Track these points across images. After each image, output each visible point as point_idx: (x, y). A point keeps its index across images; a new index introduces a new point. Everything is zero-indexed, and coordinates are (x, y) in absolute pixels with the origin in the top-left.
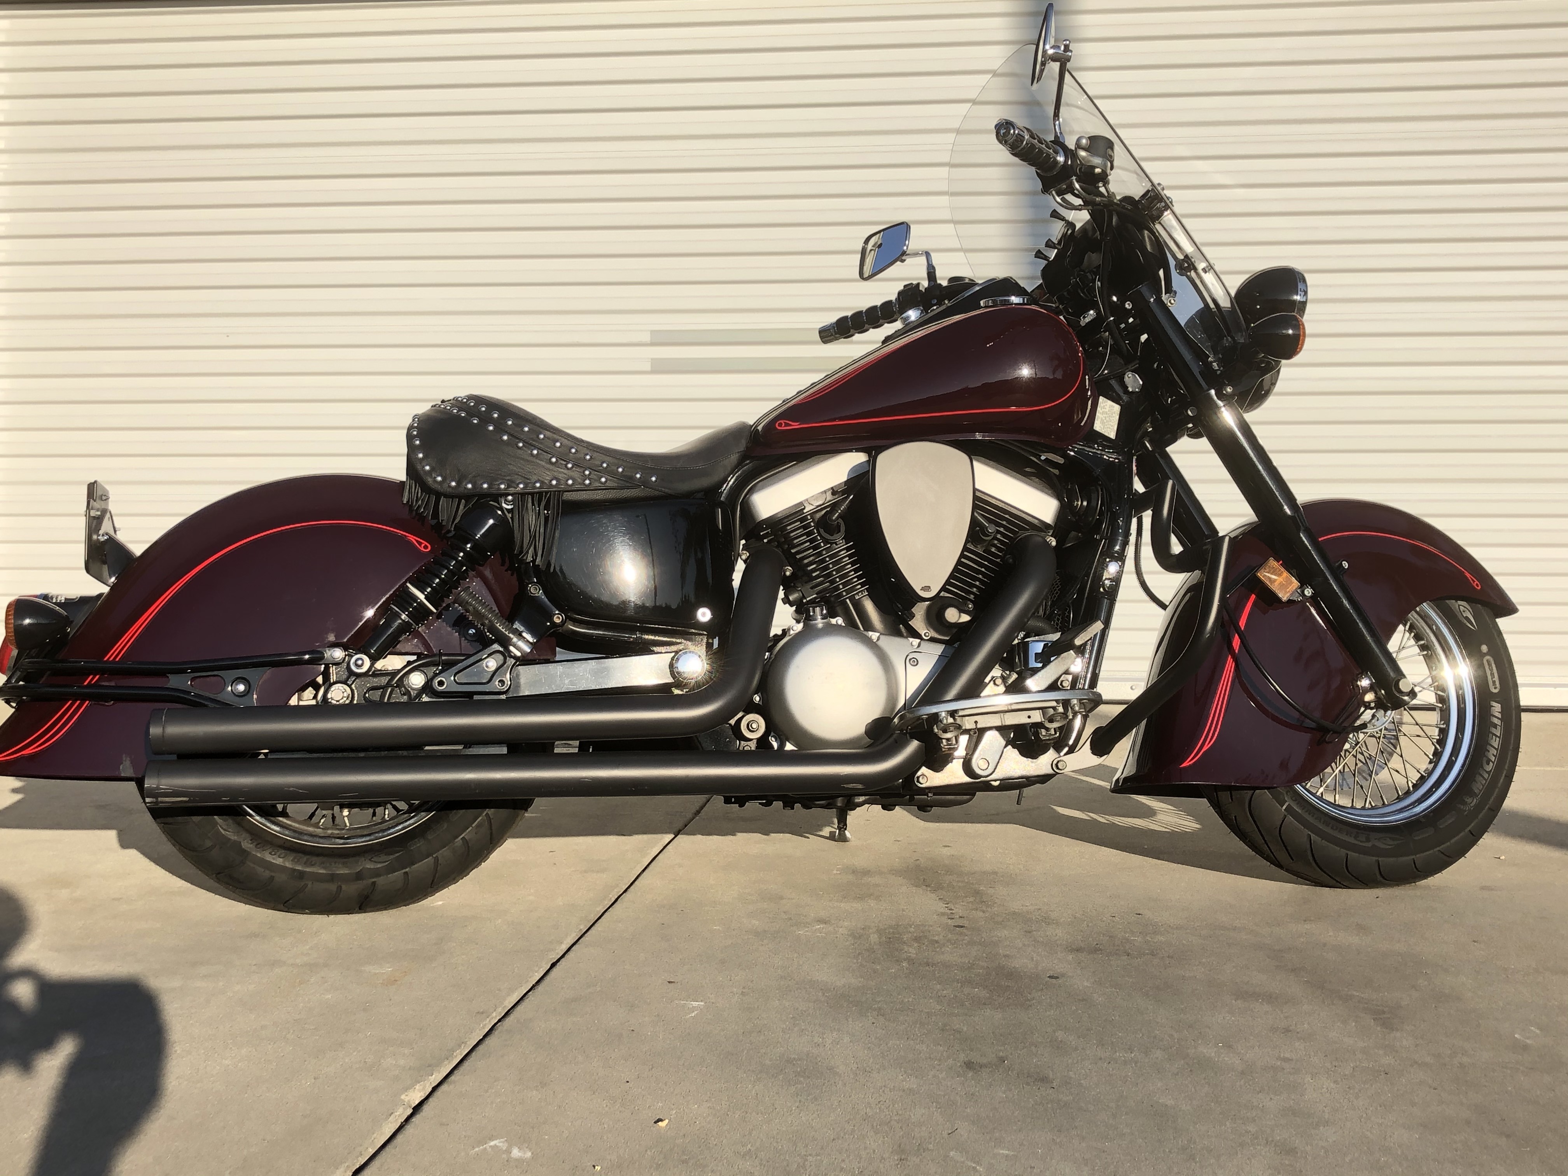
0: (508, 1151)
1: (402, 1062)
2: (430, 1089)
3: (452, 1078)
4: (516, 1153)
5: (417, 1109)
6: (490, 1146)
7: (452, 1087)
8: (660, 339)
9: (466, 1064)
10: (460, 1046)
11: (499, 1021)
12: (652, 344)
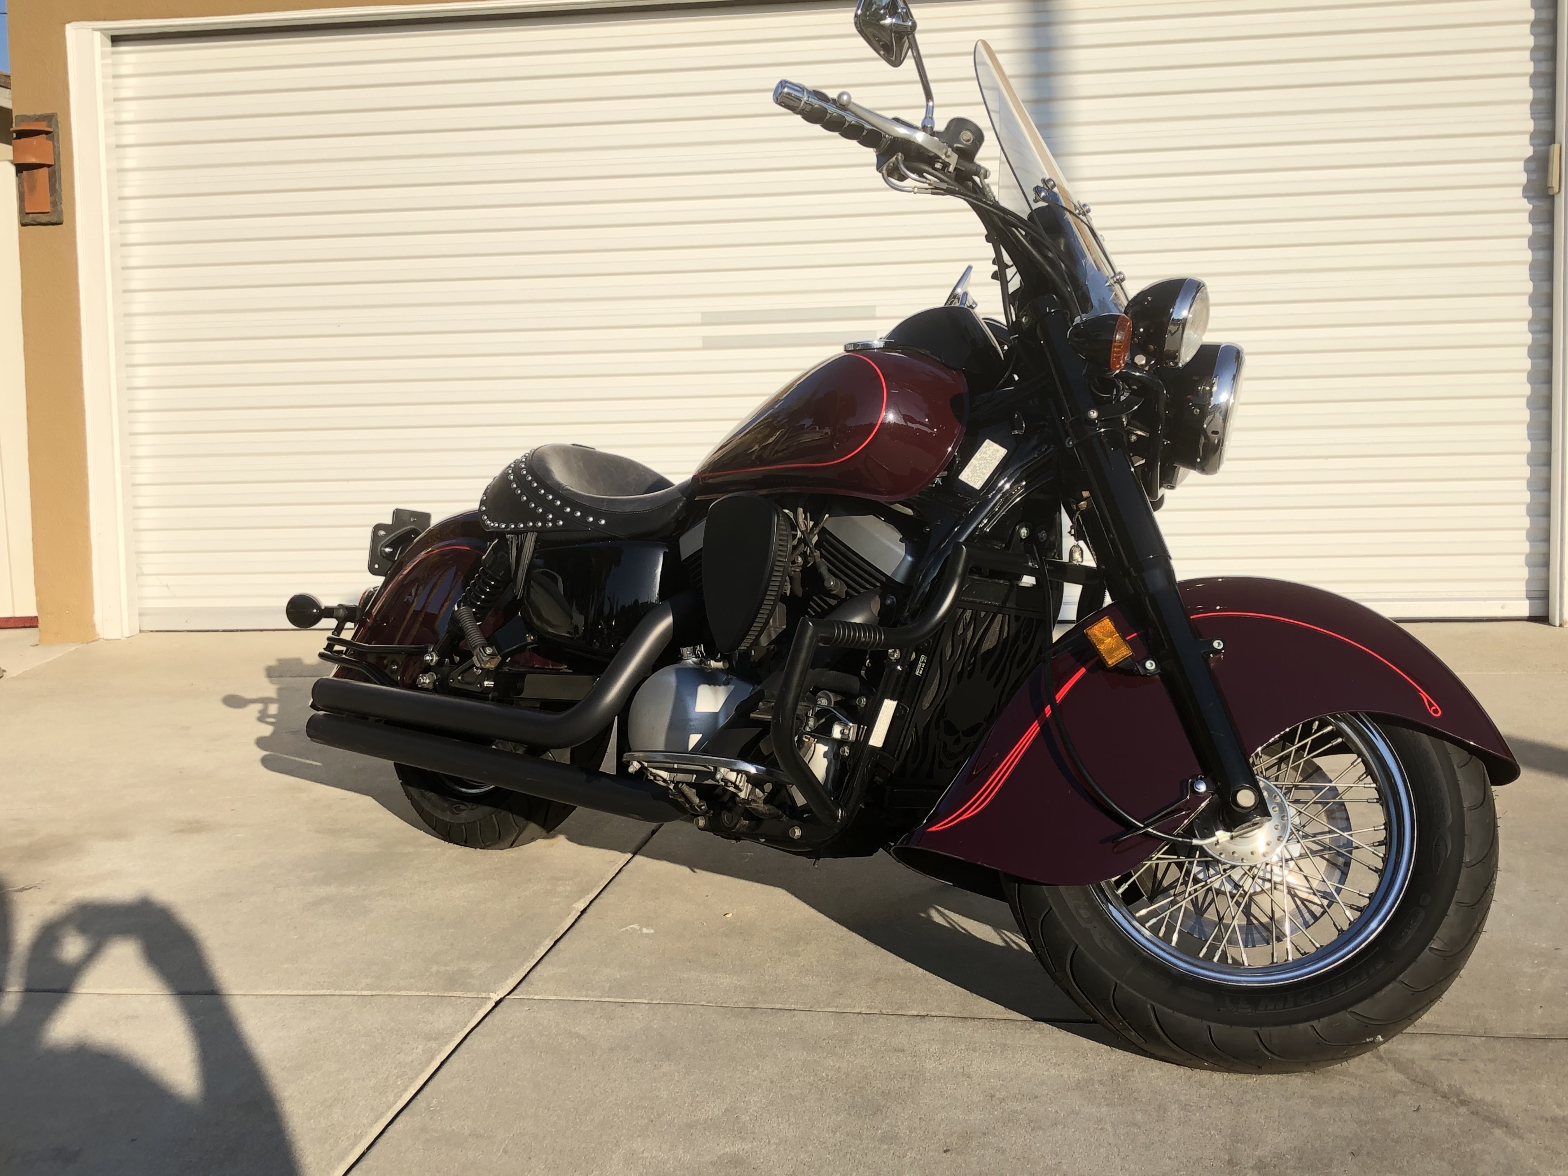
0: (641, 930)
1: (568, 888)
2: (589, 902)
3: (601, 896)
4: (645, 930)
5: (583, 912)
6: (631, 928)
7: (601, 900)
8: (709, 319)
10: (602, 879)
11: (624, 866)
12: (703, 324)
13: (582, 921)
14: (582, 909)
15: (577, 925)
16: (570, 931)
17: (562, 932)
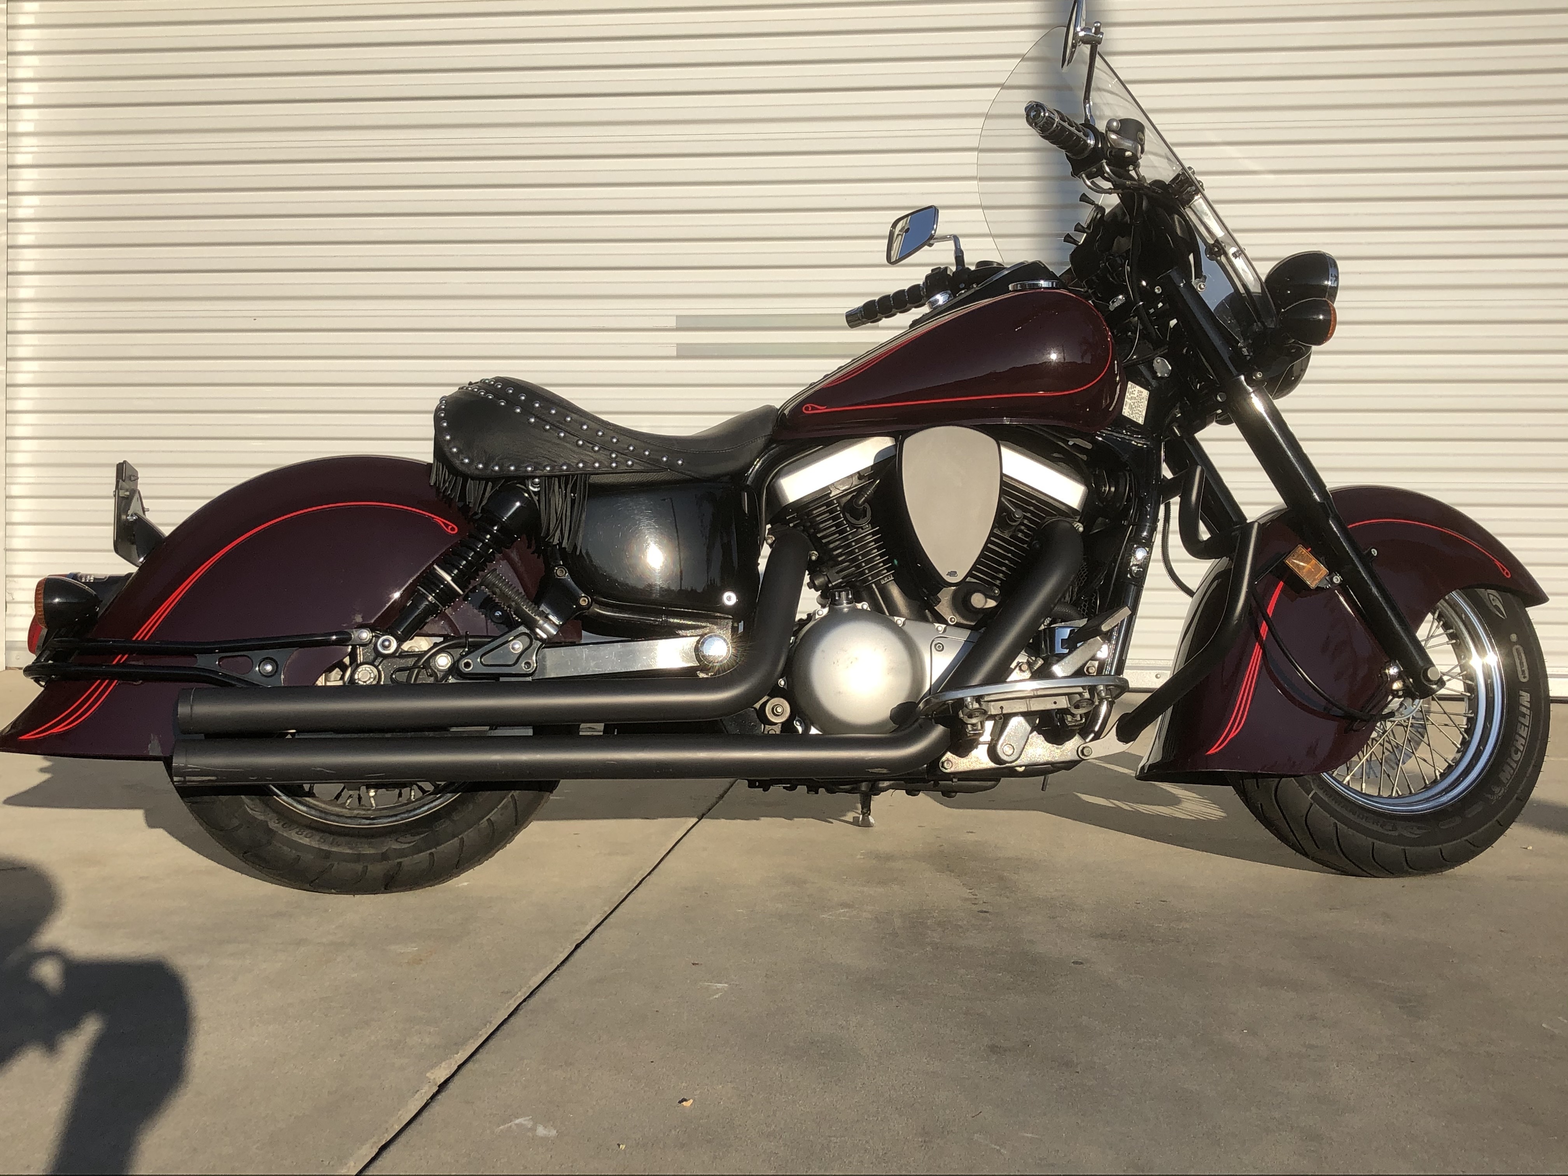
0: (533, 1129)
1: (427, 1040)
2: (456, 1067)
3: (478, 1056)
4: (541, 1131)
5: (443, 1086)
6: (516, 1124)
7: (477, 1065)
8: (685, 325)
9: (491, 1043)
10: (485, 1025)
11: (524, 1000)
12: (677, 329)
13: (435, 1107)
14: (442, 1080)
15: (425, 1114)
16: (413, 1125)
17: (397, 1128)
